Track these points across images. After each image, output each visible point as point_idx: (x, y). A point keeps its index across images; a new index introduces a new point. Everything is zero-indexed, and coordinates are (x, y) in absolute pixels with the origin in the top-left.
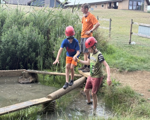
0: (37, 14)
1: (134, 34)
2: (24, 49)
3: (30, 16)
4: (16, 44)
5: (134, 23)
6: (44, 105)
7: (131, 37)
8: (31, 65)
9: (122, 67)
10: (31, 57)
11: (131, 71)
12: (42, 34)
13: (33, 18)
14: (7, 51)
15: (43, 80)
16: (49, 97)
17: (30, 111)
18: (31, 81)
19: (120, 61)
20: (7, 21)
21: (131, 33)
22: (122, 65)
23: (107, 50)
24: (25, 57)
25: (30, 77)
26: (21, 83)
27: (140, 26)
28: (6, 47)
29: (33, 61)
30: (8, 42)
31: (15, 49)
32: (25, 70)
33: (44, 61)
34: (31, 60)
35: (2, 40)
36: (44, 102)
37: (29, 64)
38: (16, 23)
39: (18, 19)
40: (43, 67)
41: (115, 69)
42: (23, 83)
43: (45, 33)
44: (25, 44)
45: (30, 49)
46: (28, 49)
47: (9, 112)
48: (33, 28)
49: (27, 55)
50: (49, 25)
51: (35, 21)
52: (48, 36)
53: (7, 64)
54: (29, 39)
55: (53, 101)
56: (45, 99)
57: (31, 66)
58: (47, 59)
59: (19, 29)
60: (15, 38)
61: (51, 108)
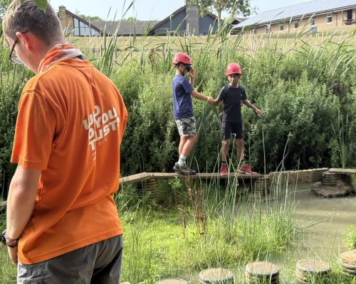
8: (315, 159)
25: (340, 183)
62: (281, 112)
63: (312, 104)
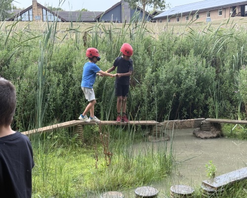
4: (179, 83)
8: (198, 111)
25: (213, 129)
26: (202, 138)
28: (166, 87)
37: (195, 111)
42: (206, 138)
62: (174, 78)
63: (196, 73)
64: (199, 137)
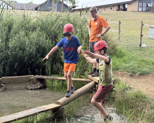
0: (44, 19)
1: (144, 36)
2: (32, 54)
3: (37, 21)
4: (24, 50)
5: (144, 25)
6: (53, 111)
7: (141, 40)
8: (39, 70)
9: (132, 70)
10: (39, 62)
11: (143, 74)
12: (50, 39)
13: (41, 23)
14: (15, 56)
15: (51, 85)
16: (58, 103)
17: (39, 117)
18: (39, 87)
19: (131, 64)
20: (15, 26)
21: (142, 36)
22: (133, 69)
23: (116, 54)
24: (33, 62)
25: (39, 83)
26: (29, 90)
27: (150, 28)
28: (13, 53)
29: (41, 66)
30: (16, 48)
31: (23, 54)
32: (33, 75)
33: (52, 66)
34: (38, 65)
35: (9, 46)
36: (52, 108)
37: (37, 70)
38: (23, 28)
39: (26, 24)
40: (51, 72)
41: (126, 73)
42: (32, 89)
43: (52, 37)
44: (33, 49)
45: (38, 54)
46: (36, 55)
47: (18, 119)
48: (41, 33)
49: (34, 61)
50: (57, 30)
51: (42, 26)
52: (55, 41)
53: (15, 70)
54: (37, 44)
55: (62, 107)
56: (53, 106)
57: (39, 72)
58: (55, 64)
59: (27, 35)
60: (22, 43)
61: (60, 114)
62: (19, 47)
64: (27, 89)
